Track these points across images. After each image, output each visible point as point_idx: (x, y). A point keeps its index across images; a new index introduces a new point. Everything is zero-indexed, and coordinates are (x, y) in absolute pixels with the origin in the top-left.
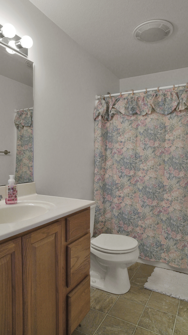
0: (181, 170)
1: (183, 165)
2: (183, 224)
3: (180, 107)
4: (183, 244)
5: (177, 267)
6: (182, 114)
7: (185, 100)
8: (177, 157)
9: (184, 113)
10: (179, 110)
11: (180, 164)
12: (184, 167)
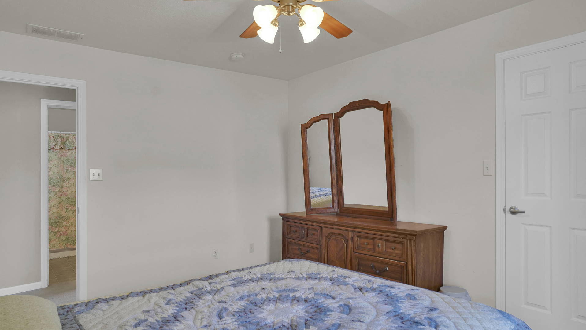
0: (57, 187)
1: (58, 184)
2: (59, 221)
3: (56, 147)
4: (60, 234)
5: (57, 249)
6: (57, 151)
7: (60, 143)
8: (54, 179)
9: (59, 150)
10: (56, 149)
11: (57, 183)
12: (59, 185)
